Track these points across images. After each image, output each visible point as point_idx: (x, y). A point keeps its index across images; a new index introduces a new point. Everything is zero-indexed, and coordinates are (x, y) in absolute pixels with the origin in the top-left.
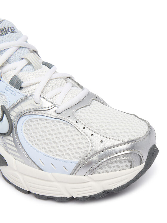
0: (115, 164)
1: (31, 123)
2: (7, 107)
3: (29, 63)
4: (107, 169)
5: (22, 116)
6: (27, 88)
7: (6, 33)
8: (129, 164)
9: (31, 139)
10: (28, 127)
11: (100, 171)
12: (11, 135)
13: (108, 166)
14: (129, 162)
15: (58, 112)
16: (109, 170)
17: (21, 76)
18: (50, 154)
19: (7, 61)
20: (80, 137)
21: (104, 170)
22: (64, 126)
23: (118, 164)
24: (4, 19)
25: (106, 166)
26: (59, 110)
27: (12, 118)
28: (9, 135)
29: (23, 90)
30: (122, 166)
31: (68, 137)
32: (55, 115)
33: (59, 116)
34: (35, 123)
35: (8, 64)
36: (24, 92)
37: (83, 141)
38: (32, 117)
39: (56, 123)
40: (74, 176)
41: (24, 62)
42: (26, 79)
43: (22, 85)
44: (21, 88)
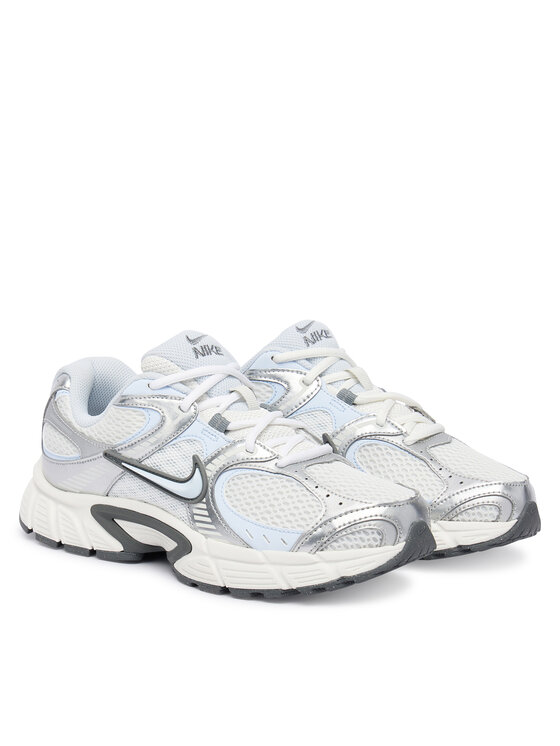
0: (358, 536)
1: (236, 481)
2: (202, 459)
3: (242, 400)
4: (346, 542)
5: (224, 471)
6: (235, 433)
7: (209, 353)
8: (378, 537)
9: (235, 503)
10: (233, 487)
11: (334, 544)
12: (204, 500)
13: (347, 538)
14: (379, 534)
15: (279, 464)
16: (349, 543)
17: (226, 415)
18: (263, 523)
19: (207, 394)
20: (310, 498)
21: (341, 543)
22: (288, 484)
23: (363, 535)
24: (205, 333)
25: (344, 538)
26: (282, 462)
27: (209, 474)
28: (200, 501)
29: (229, 434)
30: (369, 540)
31: (288, 504)
32: (277, 470)
33: (280, 471)
34: (245, 480)
35: (208, 399)
36: (230, 437)
37: (314, 504)
38: (239, 472)
39: (275, 480)
40: (294, 554)
41: (234, 397)
42: (234, 419)
43: (229, 428)
44: (226, 432)
